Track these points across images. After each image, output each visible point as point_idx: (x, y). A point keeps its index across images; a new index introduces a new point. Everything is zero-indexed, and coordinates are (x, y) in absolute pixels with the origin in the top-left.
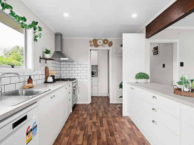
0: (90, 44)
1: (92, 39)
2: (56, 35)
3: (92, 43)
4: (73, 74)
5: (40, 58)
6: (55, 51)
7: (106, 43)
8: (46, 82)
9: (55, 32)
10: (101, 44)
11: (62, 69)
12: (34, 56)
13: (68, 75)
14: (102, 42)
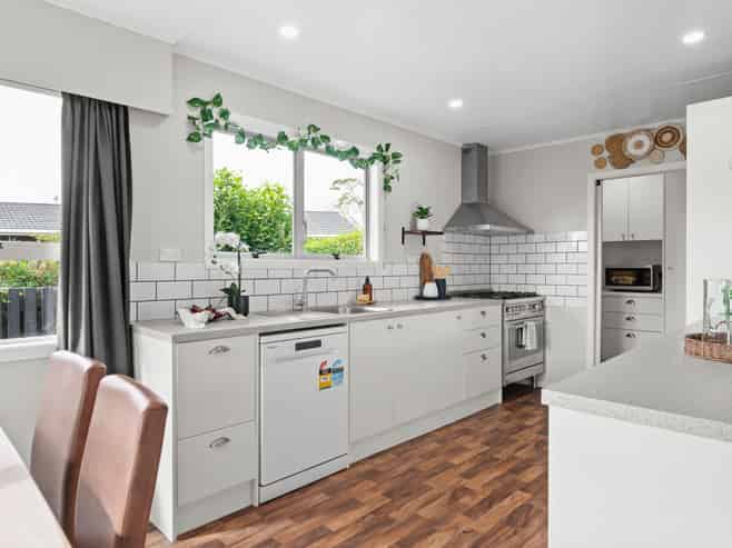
0: (595, 158)
1: (602, 137)
2: (466, 151)
3: (606, 154)
4: (531, 279)
5: (404, 232)
6: (463, 205)
7: (668, 145)
8: (420, 298)
9: (461, 145)
10: (645, 149)
11: (495, 259)
12: (384, 229)
13: (513, 279)
14: (647, 143)
